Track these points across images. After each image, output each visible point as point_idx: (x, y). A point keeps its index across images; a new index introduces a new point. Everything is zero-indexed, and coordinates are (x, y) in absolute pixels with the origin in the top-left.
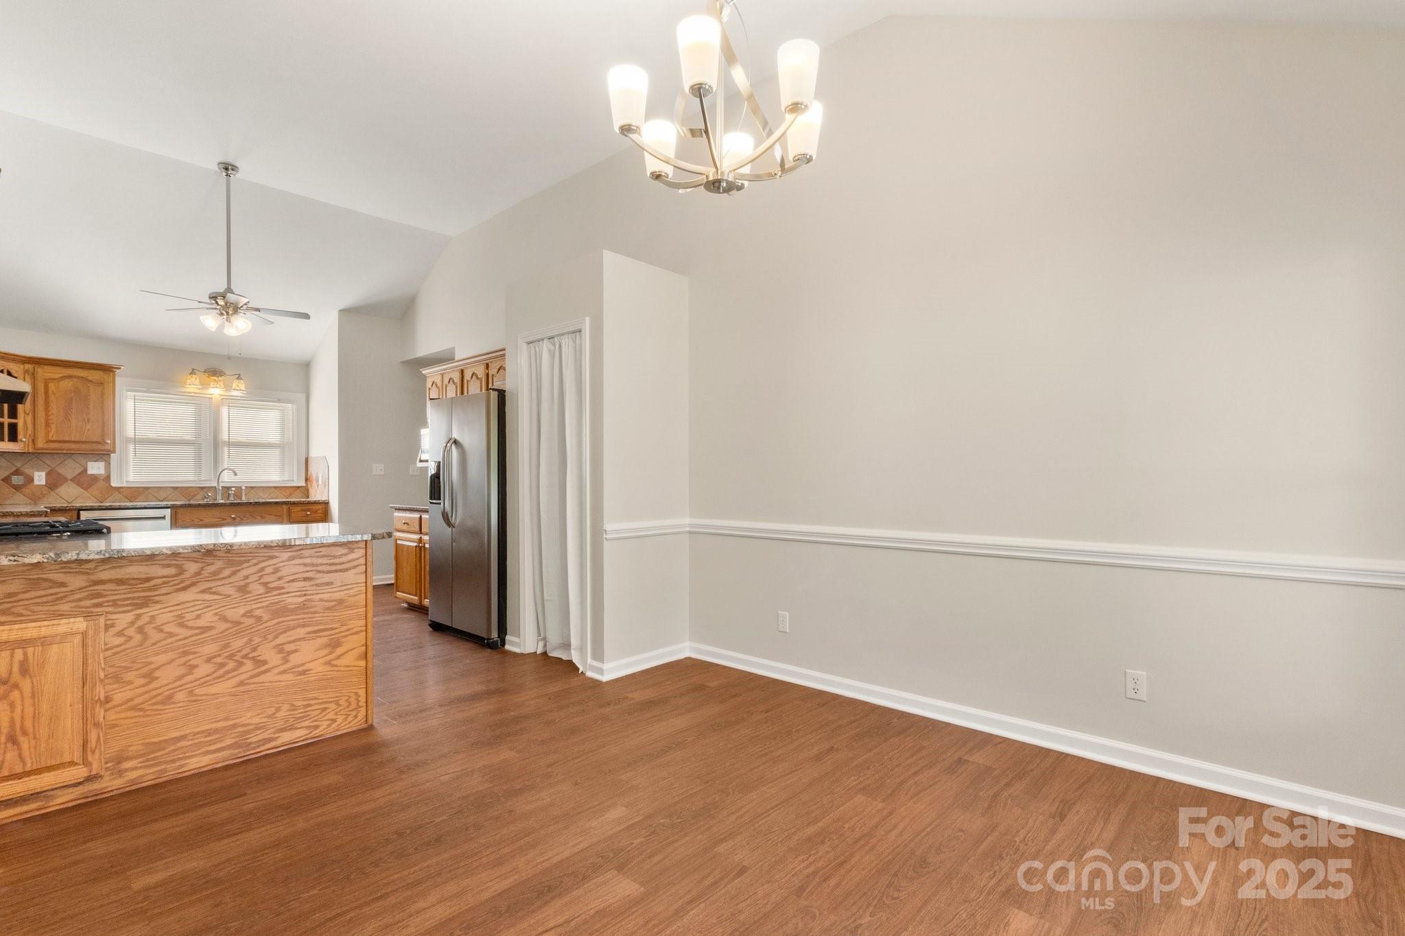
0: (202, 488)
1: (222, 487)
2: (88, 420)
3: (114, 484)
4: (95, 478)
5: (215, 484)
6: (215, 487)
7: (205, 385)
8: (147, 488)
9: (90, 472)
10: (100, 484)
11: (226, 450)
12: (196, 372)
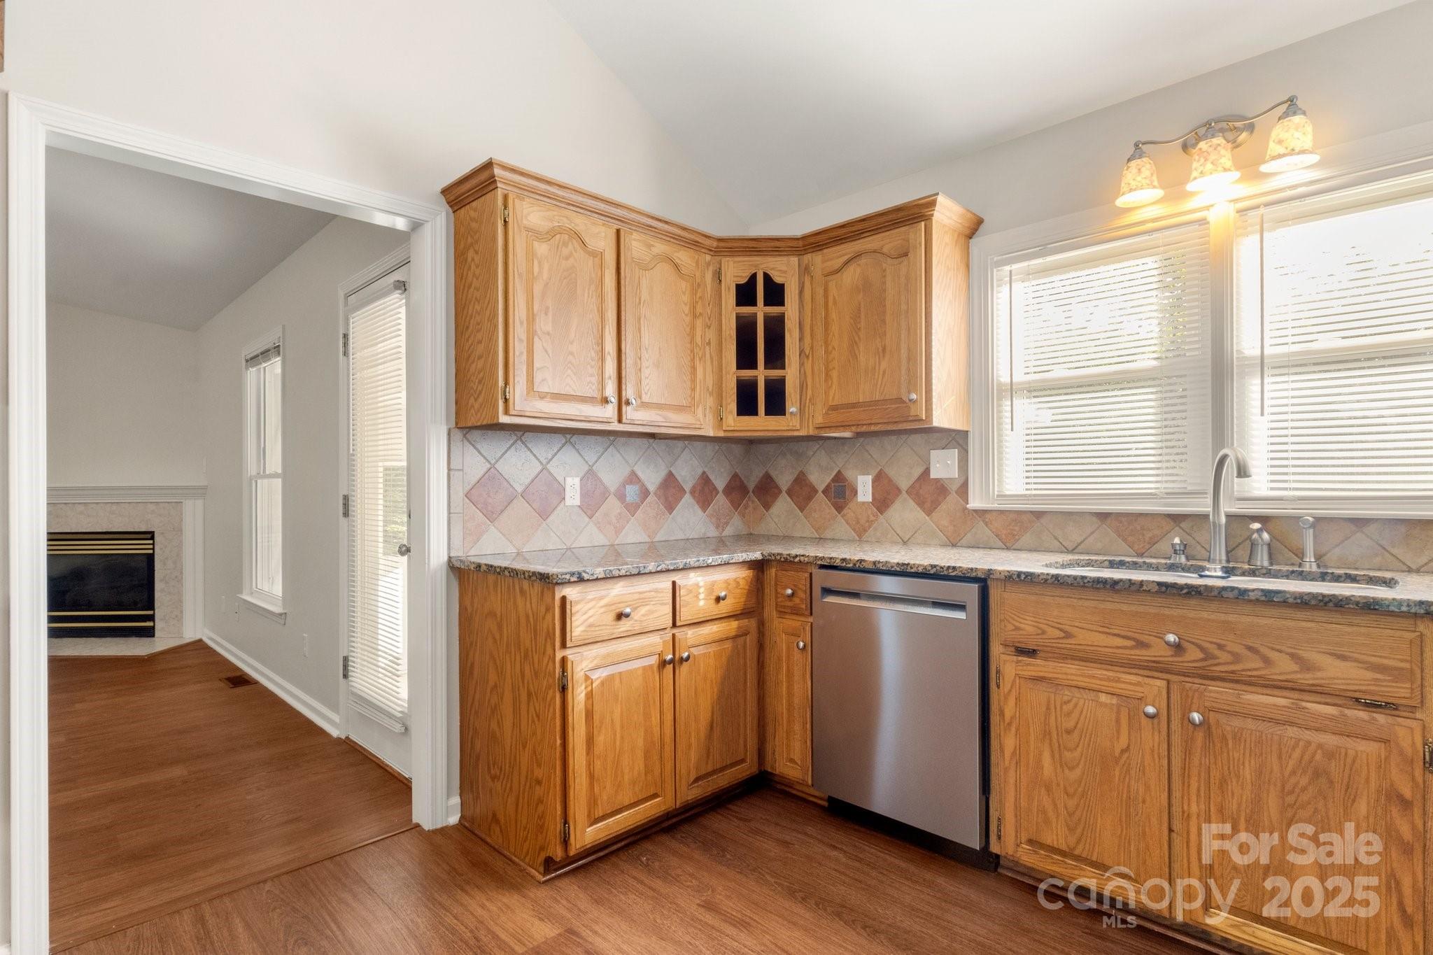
0: (1177, 518)
1: (1228, 516)
2: (884, 350)
3: (975, 503)
4: (941, 488)
5: (1209, 509)
6: (1205, 517)
7: (1175, 188)
8: (1039, 515)
9: (934, 474)
10: (952, 500)
11: (1254, 384)
12: (1144, 148)
